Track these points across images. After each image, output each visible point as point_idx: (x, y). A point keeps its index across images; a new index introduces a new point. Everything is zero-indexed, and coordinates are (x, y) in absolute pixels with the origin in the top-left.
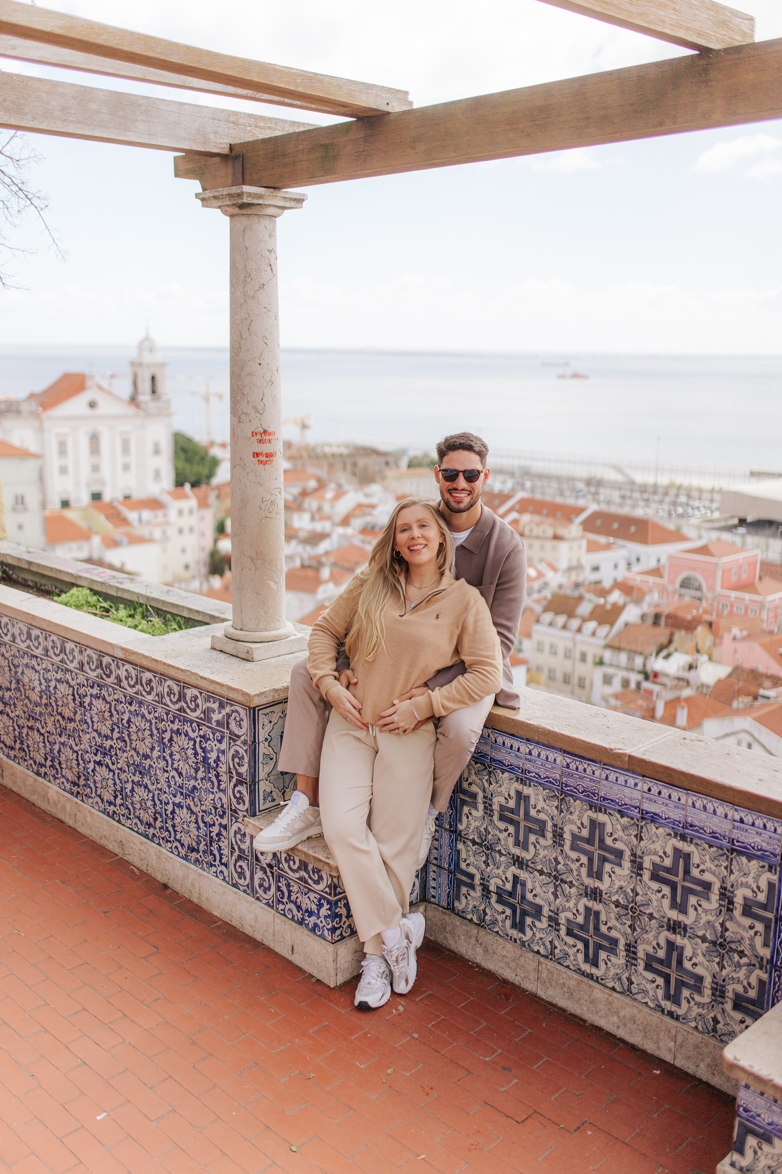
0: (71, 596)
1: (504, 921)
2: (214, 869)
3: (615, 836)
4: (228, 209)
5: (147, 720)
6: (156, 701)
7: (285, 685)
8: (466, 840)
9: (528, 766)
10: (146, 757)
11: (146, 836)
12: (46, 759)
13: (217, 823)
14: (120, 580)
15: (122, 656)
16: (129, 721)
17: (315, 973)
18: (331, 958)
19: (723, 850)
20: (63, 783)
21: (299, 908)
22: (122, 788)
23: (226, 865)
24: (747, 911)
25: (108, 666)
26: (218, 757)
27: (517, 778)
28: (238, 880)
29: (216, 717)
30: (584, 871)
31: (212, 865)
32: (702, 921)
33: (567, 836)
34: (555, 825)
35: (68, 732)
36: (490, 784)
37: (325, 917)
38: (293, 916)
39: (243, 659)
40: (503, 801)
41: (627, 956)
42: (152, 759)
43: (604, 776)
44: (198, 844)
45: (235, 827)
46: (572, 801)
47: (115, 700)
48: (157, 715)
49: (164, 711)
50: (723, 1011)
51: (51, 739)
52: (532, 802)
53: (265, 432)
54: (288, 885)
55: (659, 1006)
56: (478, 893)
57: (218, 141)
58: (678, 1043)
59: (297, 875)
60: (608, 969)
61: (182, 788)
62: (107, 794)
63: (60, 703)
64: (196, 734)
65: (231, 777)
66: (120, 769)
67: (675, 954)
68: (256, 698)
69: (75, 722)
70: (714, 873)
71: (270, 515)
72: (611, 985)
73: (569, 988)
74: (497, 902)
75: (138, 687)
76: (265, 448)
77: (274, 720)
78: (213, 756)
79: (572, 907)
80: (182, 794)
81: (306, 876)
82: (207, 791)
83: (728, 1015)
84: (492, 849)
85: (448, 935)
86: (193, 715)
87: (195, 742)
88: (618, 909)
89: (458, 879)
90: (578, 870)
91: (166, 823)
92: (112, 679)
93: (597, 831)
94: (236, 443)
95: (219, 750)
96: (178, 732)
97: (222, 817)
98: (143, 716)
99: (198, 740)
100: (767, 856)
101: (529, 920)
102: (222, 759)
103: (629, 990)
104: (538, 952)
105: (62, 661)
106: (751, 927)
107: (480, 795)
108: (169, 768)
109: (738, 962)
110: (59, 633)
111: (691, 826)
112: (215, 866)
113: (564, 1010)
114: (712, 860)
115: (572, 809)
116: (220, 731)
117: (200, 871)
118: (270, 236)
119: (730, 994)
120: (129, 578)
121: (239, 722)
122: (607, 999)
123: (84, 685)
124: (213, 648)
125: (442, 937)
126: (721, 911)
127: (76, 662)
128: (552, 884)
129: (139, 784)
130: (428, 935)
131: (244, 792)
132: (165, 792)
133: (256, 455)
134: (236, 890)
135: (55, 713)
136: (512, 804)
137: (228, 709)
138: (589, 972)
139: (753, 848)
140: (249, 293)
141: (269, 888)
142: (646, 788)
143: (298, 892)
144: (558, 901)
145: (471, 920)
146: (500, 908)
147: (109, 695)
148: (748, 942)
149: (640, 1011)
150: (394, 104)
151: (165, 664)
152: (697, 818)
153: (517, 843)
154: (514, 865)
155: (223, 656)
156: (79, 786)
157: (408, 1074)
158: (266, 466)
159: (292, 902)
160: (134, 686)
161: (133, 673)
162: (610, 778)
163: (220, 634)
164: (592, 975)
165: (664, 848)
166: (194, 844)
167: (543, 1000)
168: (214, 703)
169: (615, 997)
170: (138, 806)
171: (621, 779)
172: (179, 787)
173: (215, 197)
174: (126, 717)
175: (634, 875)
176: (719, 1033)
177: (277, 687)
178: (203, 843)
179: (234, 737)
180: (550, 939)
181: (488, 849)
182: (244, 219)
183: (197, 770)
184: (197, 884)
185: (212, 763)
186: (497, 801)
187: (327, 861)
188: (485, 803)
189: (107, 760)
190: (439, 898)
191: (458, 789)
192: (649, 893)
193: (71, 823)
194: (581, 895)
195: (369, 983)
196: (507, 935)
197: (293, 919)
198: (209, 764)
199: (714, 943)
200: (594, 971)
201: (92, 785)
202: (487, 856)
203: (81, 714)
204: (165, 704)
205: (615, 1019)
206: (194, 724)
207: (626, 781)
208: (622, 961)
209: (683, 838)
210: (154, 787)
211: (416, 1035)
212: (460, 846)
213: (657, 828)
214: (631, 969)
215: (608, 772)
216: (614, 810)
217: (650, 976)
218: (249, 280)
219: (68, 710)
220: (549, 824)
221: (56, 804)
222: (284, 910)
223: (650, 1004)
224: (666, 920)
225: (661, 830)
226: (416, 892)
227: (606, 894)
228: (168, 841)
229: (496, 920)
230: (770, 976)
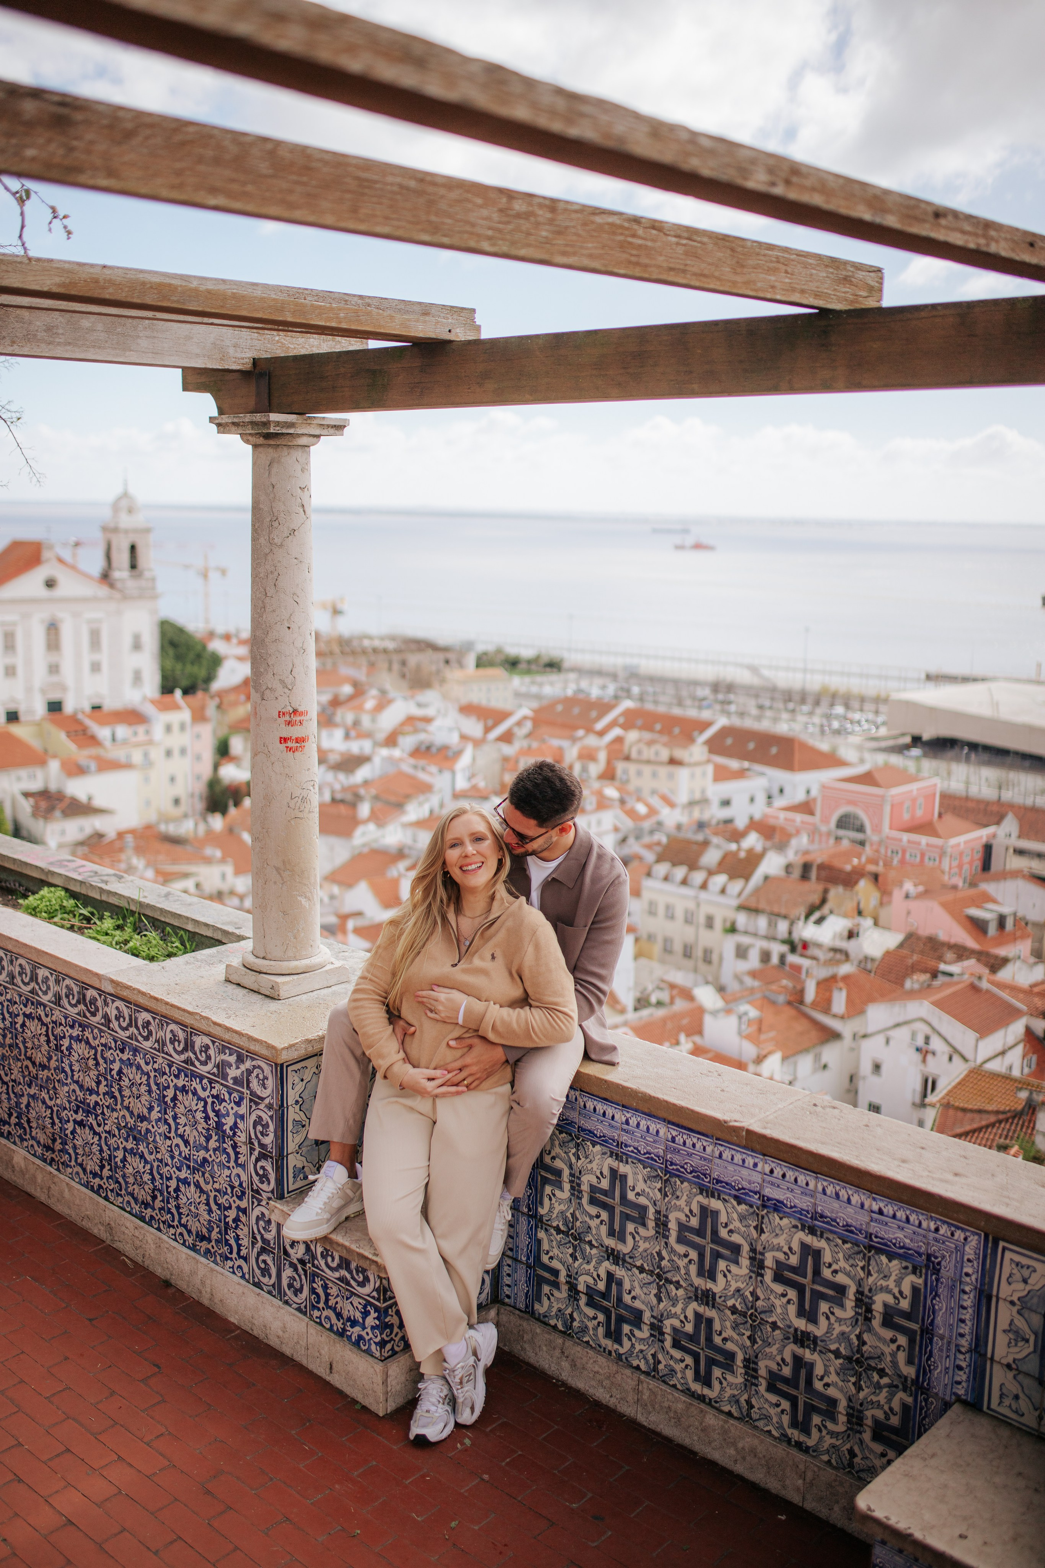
0: (41, 899)
1: (595, 1329)
2: (230, 1263)
3: (731, 1227)
4: (250, 438)
5: (143, 1073)
6: (155, 1049)
7: (320, 1034)
8: (548, 1228)
9: (625, 1138)
10: (142, 1118)
11: (142, 1219)
12: (10, 1115)
13: (234, 1205)
14: (105, 878)
15: (112, 991)
16: (120, 1072)
17: (359, 1398)
18: (379, 1379)
19: (858, 1246)
20: (32, 1146)
21: (339, 1315)
22: (110, 1156)
23: (245, 1259)
24: (888, 1321)
25: (93, 1001)
26: (236, 1123)
27: (612, 1153)
28: (262, 1279)
29: (233, 1073)
30: (693, 1269)
31: (227, 1258)
32: (835, 1333)
33: (673, 1226)
34: (658, 1212)
35: (39, 1082)
36: (578, 1158)
37: (373, 1328)
38: (332, 1326)
39: (266, 996)
40: (594, 1181)
41: (746, 1373)
42: (150, 1122)
43: (717, 1154)
44: (210, 1231)
45: (257, 1212)
46: (678, 1182)
47: (102, 1045)
48: (156, 1066)
49: (166, 1062)
50: (861, 1441)
51: (17, 1089)
52: (630, 1182)
53: (295, 712)
54: (325, 1287)
55: (785, 1435)
56: (563, 1293)
57: (239, 355)
58: (808, 1480)
59: (337, 1275)
60: (722, 1389)
61: (189, 1160)
62: (91, 1163)
63: (29, 1045)
64: (207, 1093)
65: (252, 1150)
66: (109, 1132)
67: (803, 1372)
68: (284, 1053)
69: (49, 1069)
70: (848, 1274)
71: (300, 815)
72: (726, 1408)
73: (676, 1412)
74: (587, 1304)
75: (133, 1030)
76: (295, 732)
77: (307, 1078)
78: (229, 1122)
79: (679, 1312)
80: (188, 1167)
81: (348, 1276)
82: (220, 1164)
83: (867, 1446)
84: (580, 1239)
85: (526, 1346)
86: (203, 1070)
87: (206, 1103)
88: (735, 1316)
89: (538, 1276)
90: (686, 1268)
91: (168, 1202)
92: (98, 1018)
93: (709, 1220)
94: (258, 725)
95: (236, 1115)
96: (184, 1090)
97: (240, 1198)
98: (139, 1067)
99: (210, 1100)
100: (911, 1255)
101: (626, 1328)
102: (241, 1125)
103: (749, 1415)
104: (638, 1368)
105: (32, 991)
106: (893, 1341)
107: (566, 1172)
108: (172, 1134)
109: (878, 1382)
110: (29, 956)
111: (822, 1216)
112: (231, 1259)
113: (668, 1440)
114: (847, 1258)
115: (678, 1193)
116: (238, 1091)
117: (212, 1265)
118: (302, 471)
119: (869, 1422)
120: (115, 875)
121: (263, 1081)
122: (722, 1427)
123: (61, 1024)
124: (228, 981)
125: (519, 1347)
126: (857, 1320)
127: (50, 995)
128: (655, 1285)
129: (132, 1152)
130: (501, 1345)
131: (269, 1168)
132: (167, 1165)
133: (284, 740)
134: (258, 1290)
135: (23, 1057)
136: (605, 1184)
137: (248, 1064)
138: (699, 1392)
139: (894, 1245)
140: (276, 541)
141: (301, 1290)
142: (767, 1170)
143: (338, 1296)
144: (662, 1305)
145: (555, 1327)
146: (591, 1312)
147: (95, 1038)
148: (889, 1358)
149: (762, 1441)
150: (458, 330)
151: (167, 1003)
152: (828, 1207)
153: (611, 1233)
154: (608, 1259)
155: (240, 992)
156: (53, 1151)
157: (476, 1528)
158: (296, 753)
159: (330, 1307)
160: (126, 1029)
161: (126, 1012)
162: (724, 1156)
163: (236, 962)
164: (704, 1396)
165: (789, 1243)
166: (204, 1230)
167: (644, 1427)
168: (230, 1055)
169: (733, 1425)
170: (131, 1180)
171: (738, 1158)
172: (185, 1158)
173: (233, 423)
174: (116, 1067)
175: (753, 1275)
176: (857, 1468)
177: (310, 1037)
178: (216, 1230)
179: (256, 1099)
180: (652, 1352)
181: (576, 1240)
182: (270, 450)
183: (208, 1138)
184: (208, 1282)
185: (228, 1131)
186: (587, 1180)
187: (375, 1258)
188: (571, 1182)
189: (91, 1120)
190: (515, 1299)
191: (539, 1164)
192: (772, 1297)
193: (43, 1198)
194: (690, 1298)
195: (428, 1411)
196: (600, 1346)
197: (331, 1329)
198: (224, 1132)
199: (849, 1359)
200: (706, 1391)
201: (71, 1151)
202: (575, 1247)
203: (57, 1060)
204: (167, 1054)
205: (732, 1451)
206: (205, 1081)
207: (744, 1161)
208: (740, 1380)
209: (812, 1231)
210: (153, 1157)
211: (486, 1477)
212: (541, 1234)
213: (781, 1219)
214: (751, 1390)
215: (722, 1149)
216: (730, 1195)
217: (773, 1398)
218: (276, 524)
219: (39, 1055)
220: (651, 1210)
221: (22, 1173)
222: (320, 1318)
223: (774, 1433)
224: (792, 1330)
225: (785, 1221)
226: (486, 1291)
227: (720, 1297)
228: (170, 1226)
229: (586, 1327)
230: (915, 1400)
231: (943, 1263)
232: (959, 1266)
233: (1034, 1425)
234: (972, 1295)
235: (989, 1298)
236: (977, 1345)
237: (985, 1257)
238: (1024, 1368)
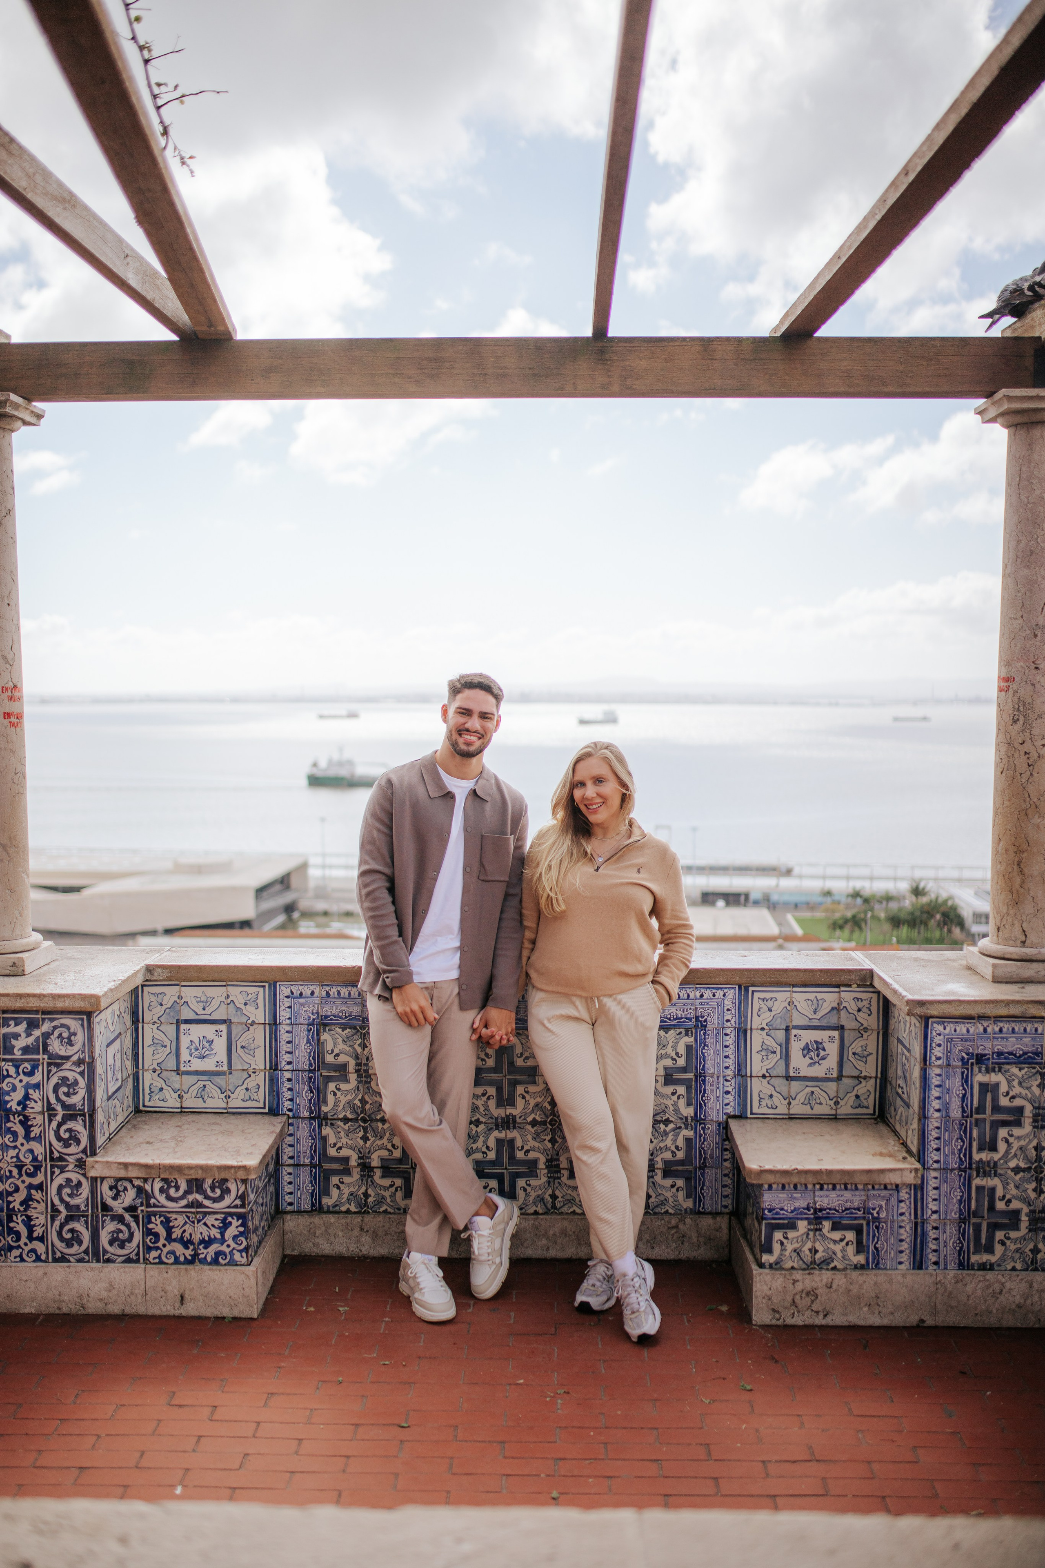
1: (394, 1195)
2: (15, 1252)
8: (334, 1122)
13: (22, 1186)
17: (224, 1313)
18: (250, 1283)
21: (187, 1244)
23: (41, 1239)
24: (669, 1080)
26: (26, 1095)
28: (67, 1250)
29: (22, 1043)
31: (12, 1249)
37: (235, 1237)
38: (177, 1258)
45: (59, 1181)
53: (15, 687)
54: (166, 1222)
56: (355, 1176)
59: (183, 1202)
60: (527, 1195)
65: (52, 1116)
68: (103, 999)
74: (383, 1176)
76: (14, 708)
78: (15, 1097)
81: (200, 1197)
83: (657, 1186)
84: (373, 1119)
85: (319, 1241)
88: (535, 1128)
89: (325, 1171)
90: (486, 1104)
93: (505, 1056)
97: (33, 1175)
100: (683, 1022)
102: (35, 1094)
103: (554, 1206)
106: (672, 1094)
109: (665, 1131)
112: (18, 1247)
116: (30, 1060)
119: (660, 1165)
121: (69, 1038)
125: (310, 1244)
130: (288, 1252)
133: (7, 715)
134: (64, 1265)
139: (669, 1019)
141: (130, 1239)
143: (185, 1224)
145: (347, 1212)
146: (387, 1182)
148: (672, 1108)
158: (17, 727)
159: (174, 1240)
168: (16, 1025)
169: (542, 1219)
179: (58, 1061)
181: (366, 1121)
185: (14, 1107)
187: (239, 1164)
188: (358, 1071)
190: (299, 1203)
191: (321, 1066)
194: (491, 1129)
197: (177, 1261)
202: (365, 1130)
205: (544, 1242)
212: (326, 1131)
214: (554, 1184)
222: (159, 1257)
227: (520, 1117)
229: (383, 1197)
230: (696, 1132)
231: (709, 1019)
232: (721, 1017)
233: (786, 1111)
234: (732, 1036)
235: (745, 1031)
236: (739, 1070)
237: (740, 1003)
238: (774, 1073)
